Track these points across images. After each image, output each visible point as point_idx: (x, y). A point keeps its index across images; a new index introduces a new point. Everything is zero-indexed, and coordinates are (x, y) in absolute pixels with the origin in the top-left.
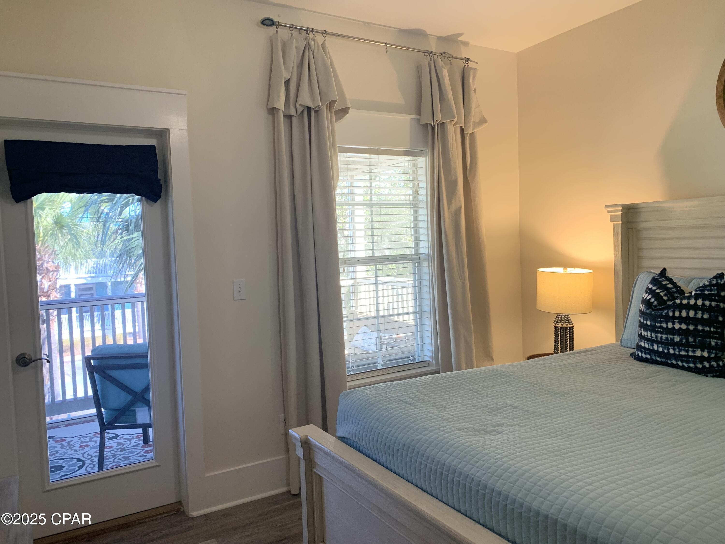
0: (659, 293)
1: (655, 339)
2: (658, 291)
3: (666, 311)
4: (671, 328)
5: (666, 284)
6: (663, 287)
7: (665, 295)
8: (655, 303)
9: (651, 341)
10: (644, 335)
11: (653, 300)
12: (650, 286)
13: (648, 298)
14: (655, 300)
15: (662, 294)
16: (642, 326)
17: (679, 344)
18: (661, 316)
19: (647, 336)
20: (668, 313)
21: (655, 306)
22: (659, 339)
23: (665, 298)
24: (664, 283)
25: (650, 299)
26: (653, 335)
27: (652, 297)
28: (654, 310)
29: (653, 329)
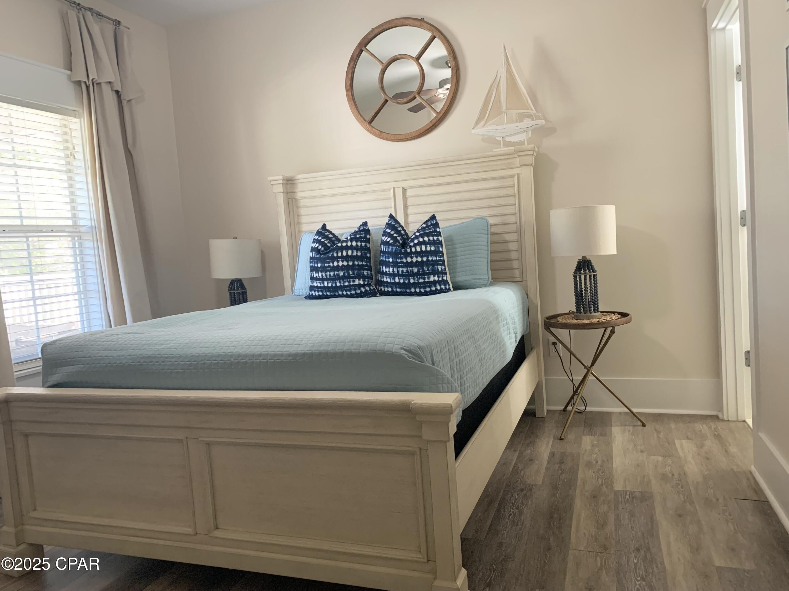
0: (324, 241)
1: (325, 277)
2: (323, 240)
3: (331, 253)
4: (337, 266)
5: (328, 235)
6: (326, 237)
7: (329, 243)
8: (323, 249)
9: (322, 280)
10: (316, 276)
11: (320, 247)
12: (316, 237)
13: (316, 246)
14: (322, 247)
15: (326, 242)
16: (313, 269)
17: (343, 278)
18: (329, 258)
19: (319, 276)
20: (333, 254)
21: (322, 251)
22: (328, 277)
23: (329, 245)
24: (326, 234)
25: (318, 247)
26: (324, 274)
27: (319, 245)
28: (321, 254)
29: (323, 269)
